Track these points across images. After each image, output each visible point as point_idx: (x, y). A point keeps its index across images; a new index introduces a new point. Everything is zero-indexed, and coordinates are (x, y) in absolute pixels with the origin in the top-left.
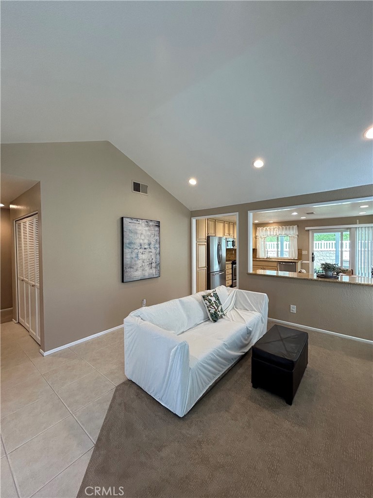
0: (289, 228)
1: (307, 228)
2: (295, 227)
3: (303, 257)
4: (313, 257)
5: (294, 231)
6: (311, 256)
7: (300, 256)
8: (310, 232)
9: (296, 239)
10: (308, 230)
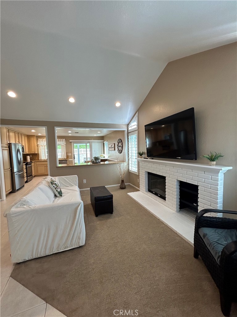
0: (61, 140)
1: (70, 141)
2: (64, 140)
3: (69, 157)
4: (74, 157)
5: (64, 142)
6: (73, 156)
7: (67, 156)
8: (72, 143)
9: (65, 147)
10: (71, 142)
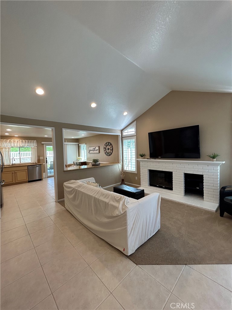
0: (31, 142)
2: (35, 141)
3: (41, 161)
5: (34, 144)
6: (45, 160)
9: (36, 150)
10: (43, 144)
